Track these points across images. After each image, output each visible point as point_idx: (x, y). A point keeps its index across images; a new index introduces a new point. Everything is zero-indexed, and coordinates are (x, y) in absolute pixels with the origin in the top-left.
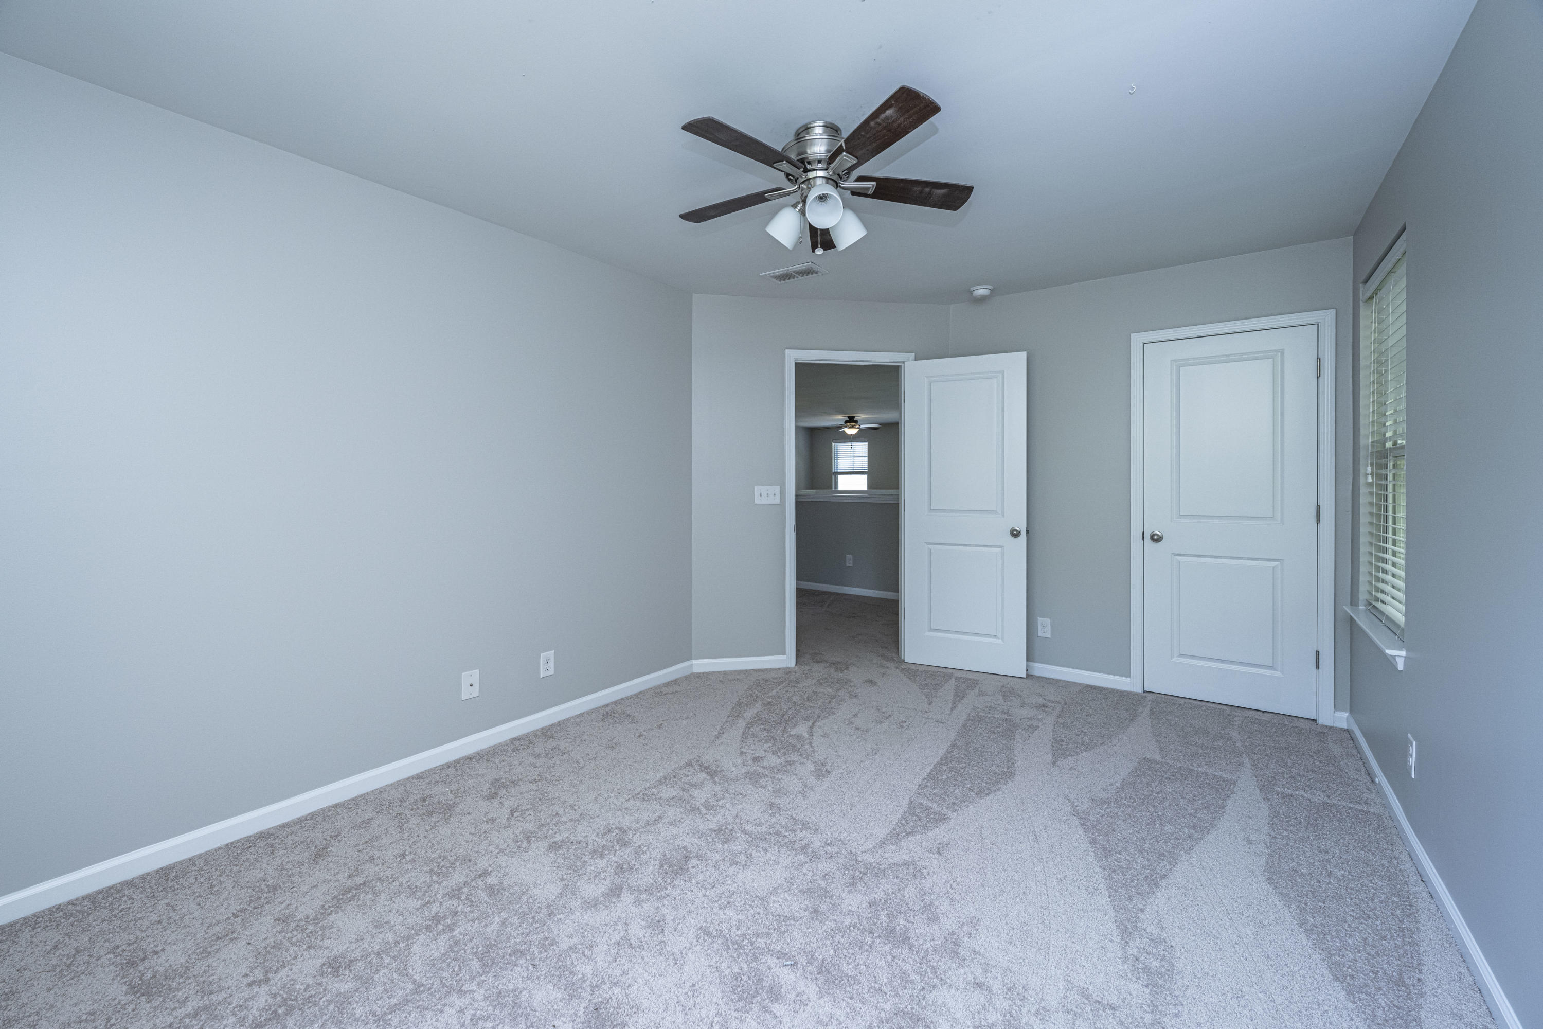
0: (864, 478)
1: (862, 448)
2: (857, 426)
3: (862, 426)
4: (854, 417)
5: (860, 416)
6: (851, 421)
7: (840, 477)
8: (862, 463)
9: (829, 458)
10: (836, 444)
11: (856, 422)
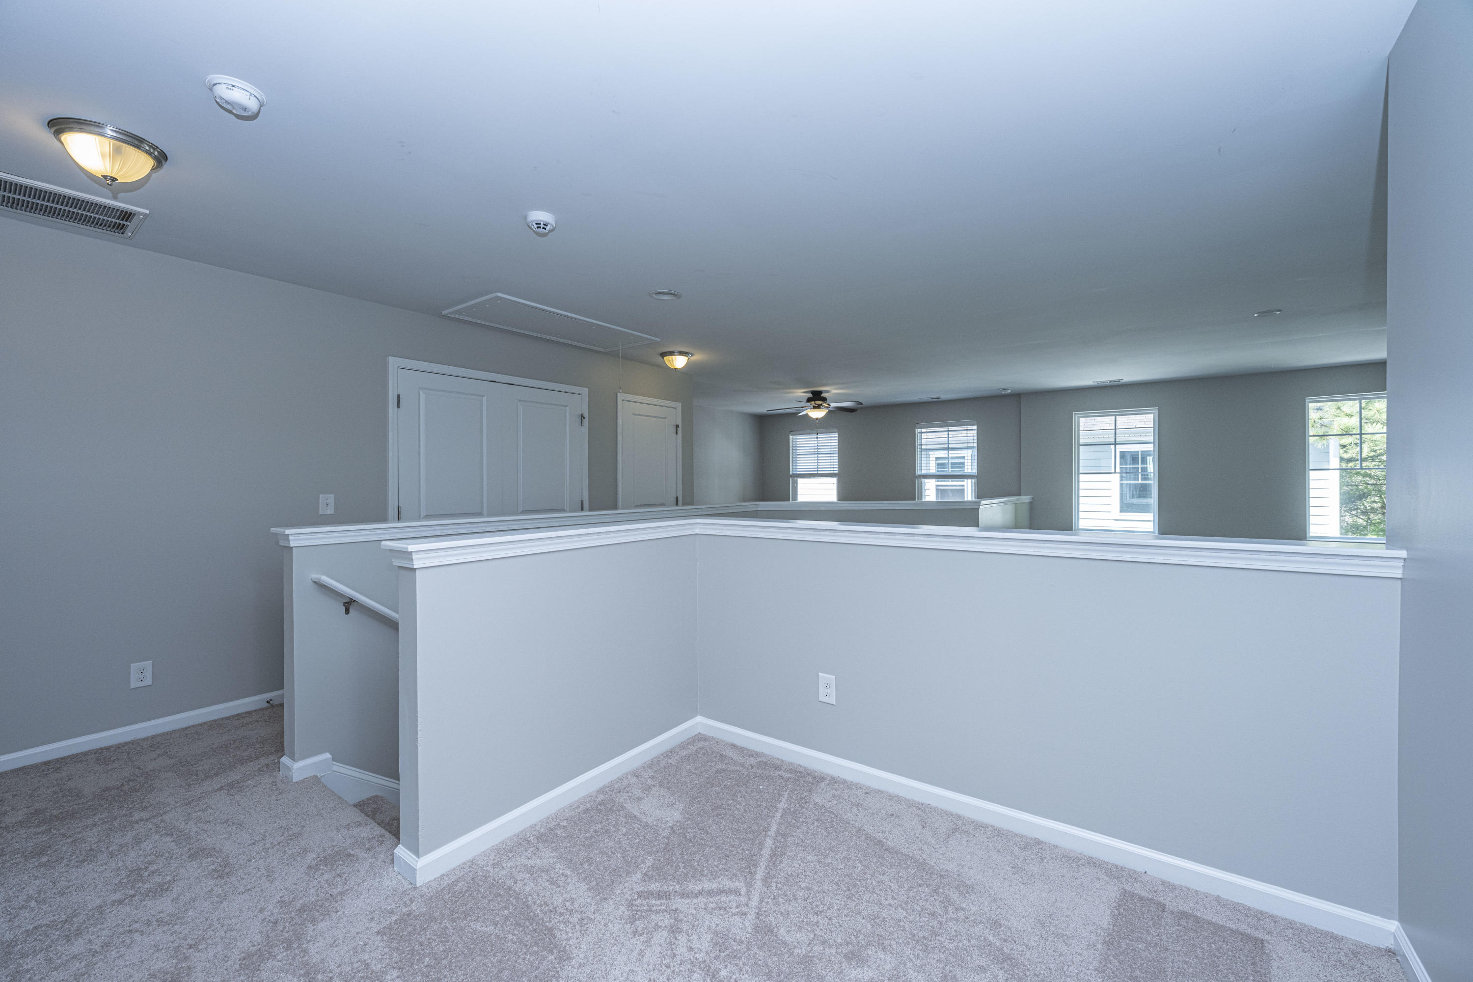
0: (833, 482)
1: (830, 441)
2: (825, 405)
3: (833, 405)
4: (820, 392)
5: (831, 391)
6: (817, 398)
7: (801, 482)
8: (831, 463)
9: (784, 455)
10: (795, 437)
11: (824, 400)
